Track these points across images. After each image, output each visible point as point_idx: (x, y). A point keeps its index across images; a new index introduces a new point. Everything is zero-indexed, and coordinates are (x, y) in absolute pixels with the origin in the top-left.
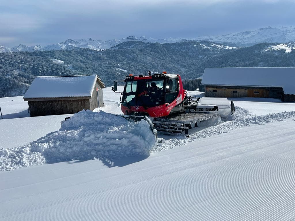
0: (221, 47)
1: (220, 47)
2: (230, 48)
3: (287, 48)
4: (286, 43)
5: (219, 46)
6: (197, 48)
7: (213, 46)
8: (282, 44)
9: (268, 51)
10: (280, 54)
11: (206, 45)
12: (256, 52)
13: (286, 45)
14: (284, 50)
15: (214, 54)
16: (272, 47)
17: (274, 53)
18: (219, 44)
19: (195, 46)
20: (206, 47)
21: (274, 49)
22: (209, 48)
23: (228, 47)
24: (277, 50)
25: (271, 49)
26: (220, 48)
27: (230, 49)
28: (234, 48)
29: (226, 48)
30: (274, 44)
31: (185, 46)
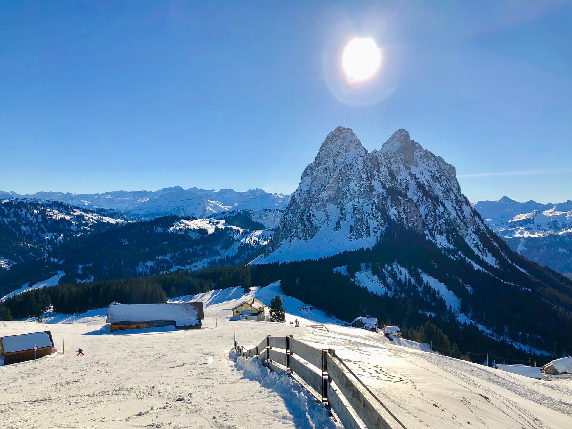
0: (94, 218)
1: (92, 218)
2: (113, 221)
3: (209, 226)
4: (207, 218)
5: (90, 215)
6: (40, 217)
7: (76, 214)
8: (201, 220)
9: (180, 230)
10: (199, 236)
11: (61, 212)
12: (160, 230)
13: (208, 222)
14: (204, 229)
15: (81, 231)
16: (186, 224)
17: (189, 233)
18: (88, 211)
19: (35, 211)
20: (61, 216)
21: (189, 227)
22: (68, 217)
23: (107, 219)
24: (194, 229)
25: (185, 226)
26: (91, 220)
27: (113, 223)
28: (120, 221)
29: (104, 221)
30: (188, 219)
31: (11, 211)
